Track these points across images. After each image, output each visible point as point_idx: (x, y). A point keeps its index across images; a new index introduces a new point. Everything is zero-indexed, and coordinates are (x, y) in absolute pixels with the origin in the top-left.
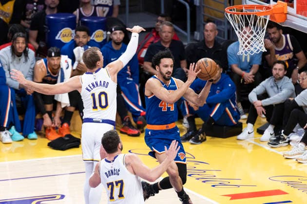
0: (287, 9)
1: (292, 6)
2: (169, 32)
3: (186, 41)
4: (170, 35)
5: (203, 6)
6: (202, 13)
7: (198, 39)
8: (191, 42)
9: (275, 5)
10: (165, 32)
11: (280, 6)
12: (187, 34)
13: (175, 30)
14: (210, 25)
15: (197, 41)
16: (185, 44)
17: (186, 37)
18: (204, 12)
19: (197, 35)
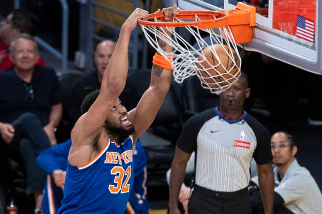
0: (255, 18)
1: (265, 14)
2: (30, 51)
3: (60, 68)
4: (31, 55)
5: (94, 5)
6: (92, 17)
7: (82, 65)
8: (69, 72)
9: (233, 11)
10: (21, 51)
11: (243, 12)
12: (63, 55)
13: (40, 48)
14: (107, 45)
15: (80, 69)
16: (59, 74)
17: (59, 62)
18: (95, 16)
19: (81, 58)
